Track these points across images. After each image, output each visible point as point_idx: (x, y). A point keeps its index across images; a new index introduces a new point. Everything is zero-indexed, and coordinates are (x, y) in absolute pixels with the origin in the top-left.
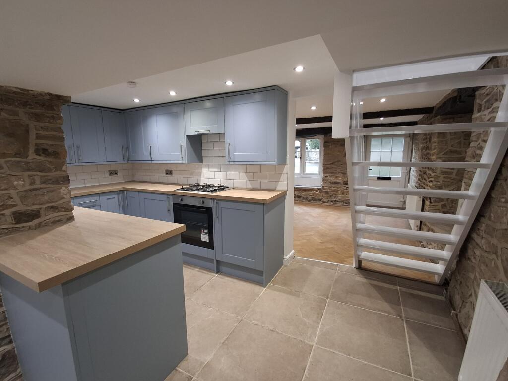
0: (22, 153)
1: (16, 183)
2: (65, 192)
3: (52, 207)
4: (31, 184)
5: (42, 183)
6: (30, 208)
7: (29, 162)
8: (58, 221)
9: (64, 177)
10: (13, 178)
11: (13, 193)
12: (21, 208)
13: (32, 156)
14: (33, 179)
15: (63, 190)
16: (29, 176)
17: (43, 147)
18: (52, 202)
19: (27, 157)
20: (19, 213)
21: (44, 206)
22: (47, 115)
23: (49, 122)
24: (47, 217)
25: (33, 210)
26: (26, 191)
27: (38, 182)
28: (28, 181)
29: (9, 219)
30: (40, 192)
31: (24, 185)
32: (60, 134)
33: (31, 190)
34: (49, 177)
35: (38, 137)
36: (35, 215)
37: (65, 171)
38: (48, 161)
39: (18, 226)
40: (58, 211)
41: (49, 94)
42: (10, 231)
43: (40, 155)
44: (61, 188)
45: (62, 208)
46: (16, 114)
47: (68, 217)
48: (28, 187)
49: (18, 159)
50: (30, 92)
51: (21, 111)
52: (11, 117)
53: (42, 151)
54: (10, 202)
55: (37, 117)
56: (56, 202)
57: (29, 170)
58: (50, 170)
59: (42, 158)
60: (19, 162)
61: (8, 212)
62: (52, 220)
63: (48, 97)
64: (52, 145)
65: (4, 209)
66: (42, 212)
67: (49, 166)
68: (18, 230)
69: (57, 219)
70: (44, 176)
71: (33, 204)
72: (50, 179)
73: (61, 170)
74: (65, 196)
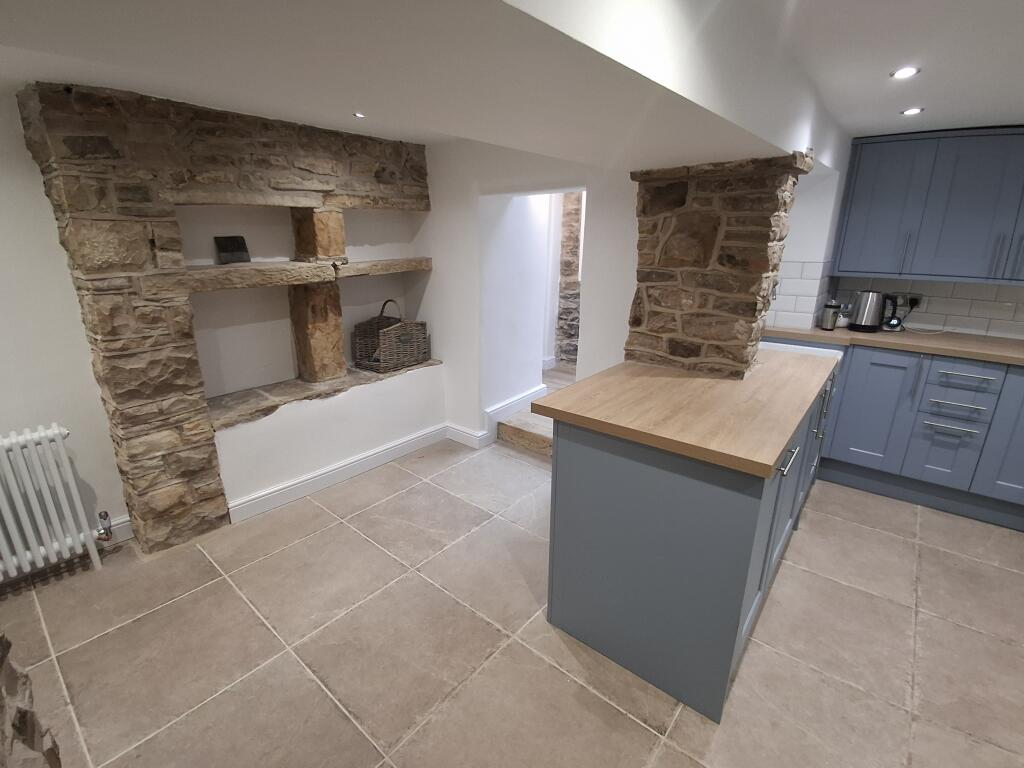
0: (702, 261)
1: (684, 301)
2: (741, 329)
3: (718, 347)
4: (699, 307)
5: (714, 307)
6: (690, 339)
7: (707, 275)
8: (718, 370)
9: (748, 305)
10: (683, 295)
11: (678, 313)
12: (679, 336)
13: (713, 265)
14: (706, 300)
15: (740, 325)
16: (703, 295)
17: (730, 253)
18: (719, 340)
19: (706, 267)
20: (677, 343)
21: (707, 342)
22: (751, 197)
23: (751, 209)
24: (706, 360)
25: (692, 343)
26: (692, 315)
27: (710, 305)
28: (698, 300)
29: (665, 345)
30: (706, 320)
31: (691, 307)
32: (764, 230)
33: (698, 315)
34: (727, 301)
35: (728, 236)
36: (693, 351)
37: (753, 294)
38: (731, 275)
39: (671, 357)
40: (724, 356)
41: (754, 161)
42: (663, 361)
43: (723, 265)
44: (737, 321)
45: (731, 353)
46: (709, 202)
47: (733, 369)
48: (695, 310)
49: (695, 269)
50: (727, 165)
51: (716, 197)
52: (705, 208)
53: (728, 259)
54: (670, 326)
55: (735, 203)
56: (725, 340)
57: (704, 285)
58: (730, 290)
59: (725, 270)
60: (695, 274)
61: (665, 336)
62: (710, 365)
63: (750, 168)
64: (745, 249)
65: (664, 332)
66: (704, 350)
67: (731, 282)
68: (671, 362)
69: (717, 367)
70: (721, 298)
71: (695, 336)
72: (727, 304)
73: (747, 291)
74: (739, 336)
